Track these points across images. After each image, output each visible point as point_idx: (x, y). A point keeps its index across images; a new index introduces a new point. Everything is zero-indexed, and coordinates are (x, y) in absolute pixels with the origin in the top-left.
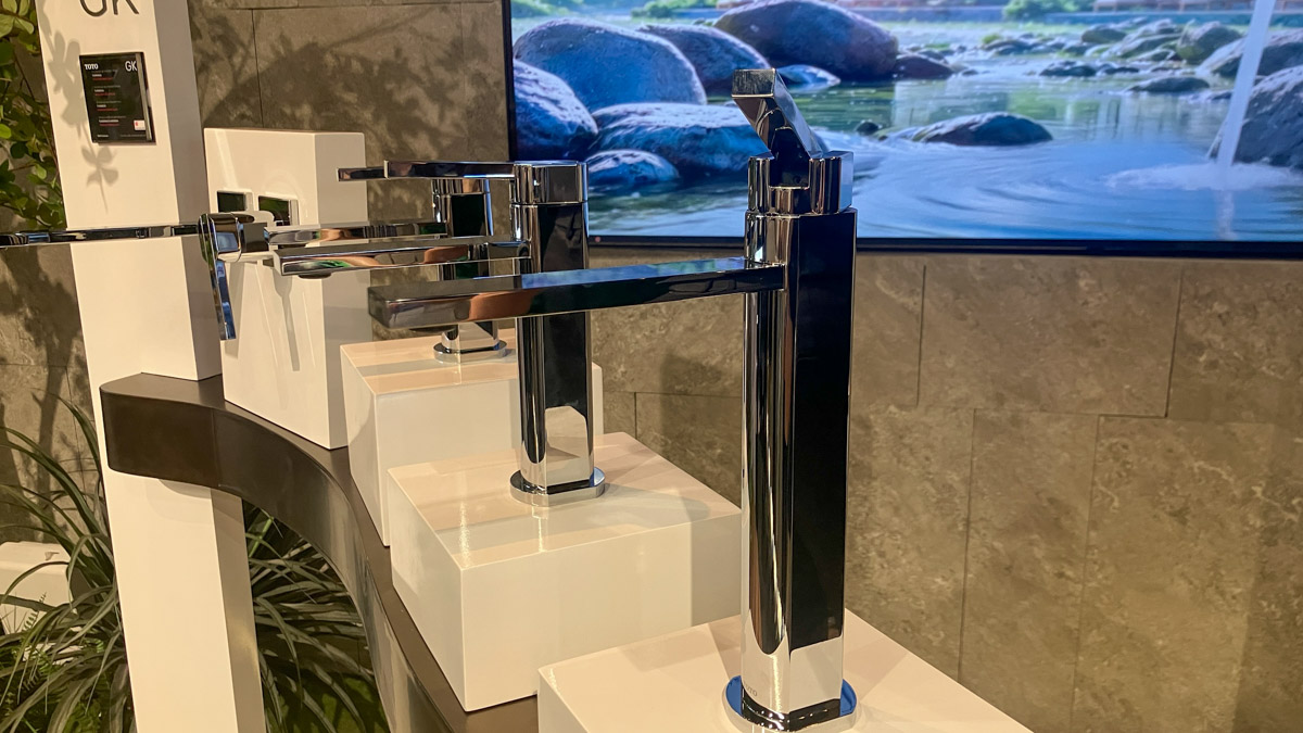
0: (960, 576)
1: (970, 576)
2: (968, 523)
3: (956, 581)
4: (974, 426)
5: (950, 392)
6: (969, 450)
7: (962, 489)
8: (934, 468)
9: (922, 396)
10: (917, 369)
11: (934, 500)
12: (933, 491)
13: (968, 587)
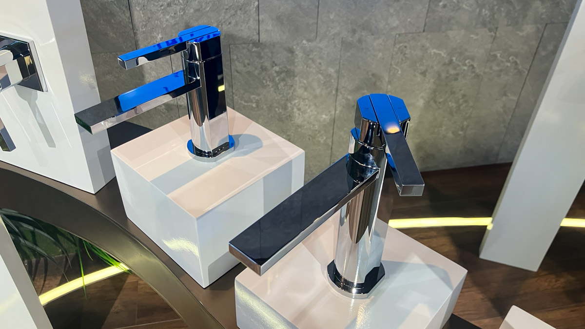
0: (333, 112)
1: (337, 112)
2: (337, 90)
3: (331, 115)
4: (342, 45)
5: (331, 31)
6: (339, 57)
7: (335, 76)
8: (323, 68)
9: (318, 33)
10: (316, 21)
11: (323, 82)
12: (322, 78)
13: (336, 116)
